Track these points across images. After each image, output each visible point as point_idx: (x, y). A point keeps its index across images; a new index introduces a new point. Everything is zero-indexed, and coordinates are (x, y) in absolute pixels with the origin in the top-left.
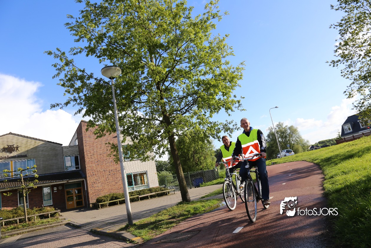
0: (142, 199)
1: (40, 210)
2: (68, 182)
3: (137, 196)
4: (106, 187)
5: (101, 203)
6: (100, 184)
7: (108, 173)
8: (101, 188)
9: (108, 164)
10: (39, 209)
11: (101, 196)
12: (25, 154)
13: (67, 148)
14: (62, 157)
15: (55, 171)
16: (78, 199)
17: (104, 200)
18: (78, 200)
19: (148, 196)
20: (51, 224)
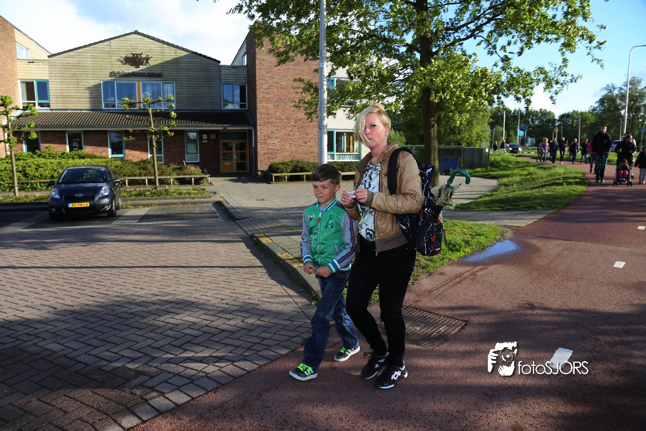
0: (346, 178)
1: (180, 169)
2: (226, 128)
4: (287, 147)
5: (276, 175)
6: (277, 140)
8: (278, 147)
10: (178, 167)
11: (277, 161)
12: (160, 72)
13: (229, 70)
14: (219, 83)
15: (206, 107)
16: (239, 159)
17: (282, 170)
18: (240, 161)
20: (193, 198)
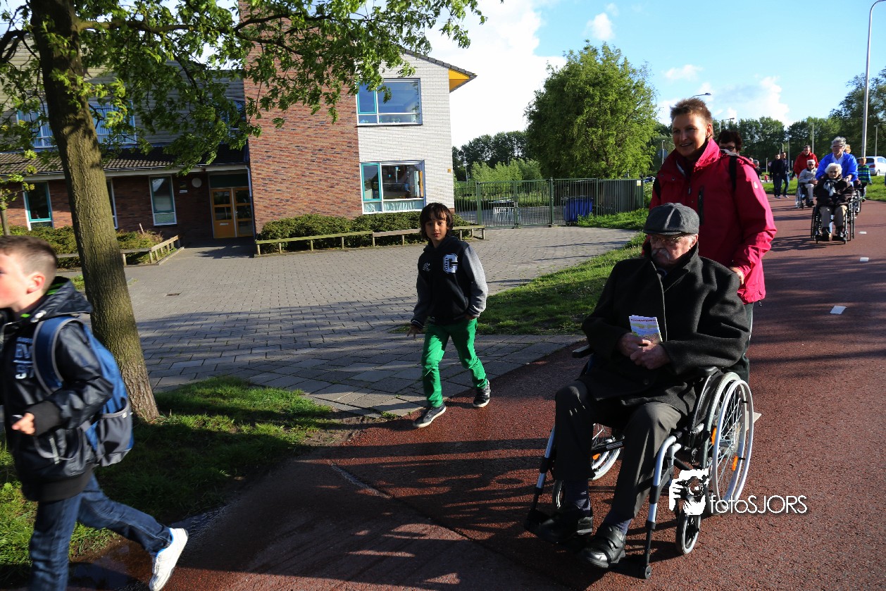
0: (383, 242)
3: (371, 232)
4: (302, 194)
5: (263, 242)
7: (309, 156)
9: (310, 132)
18: (243, 219)
19: (400, 236)
